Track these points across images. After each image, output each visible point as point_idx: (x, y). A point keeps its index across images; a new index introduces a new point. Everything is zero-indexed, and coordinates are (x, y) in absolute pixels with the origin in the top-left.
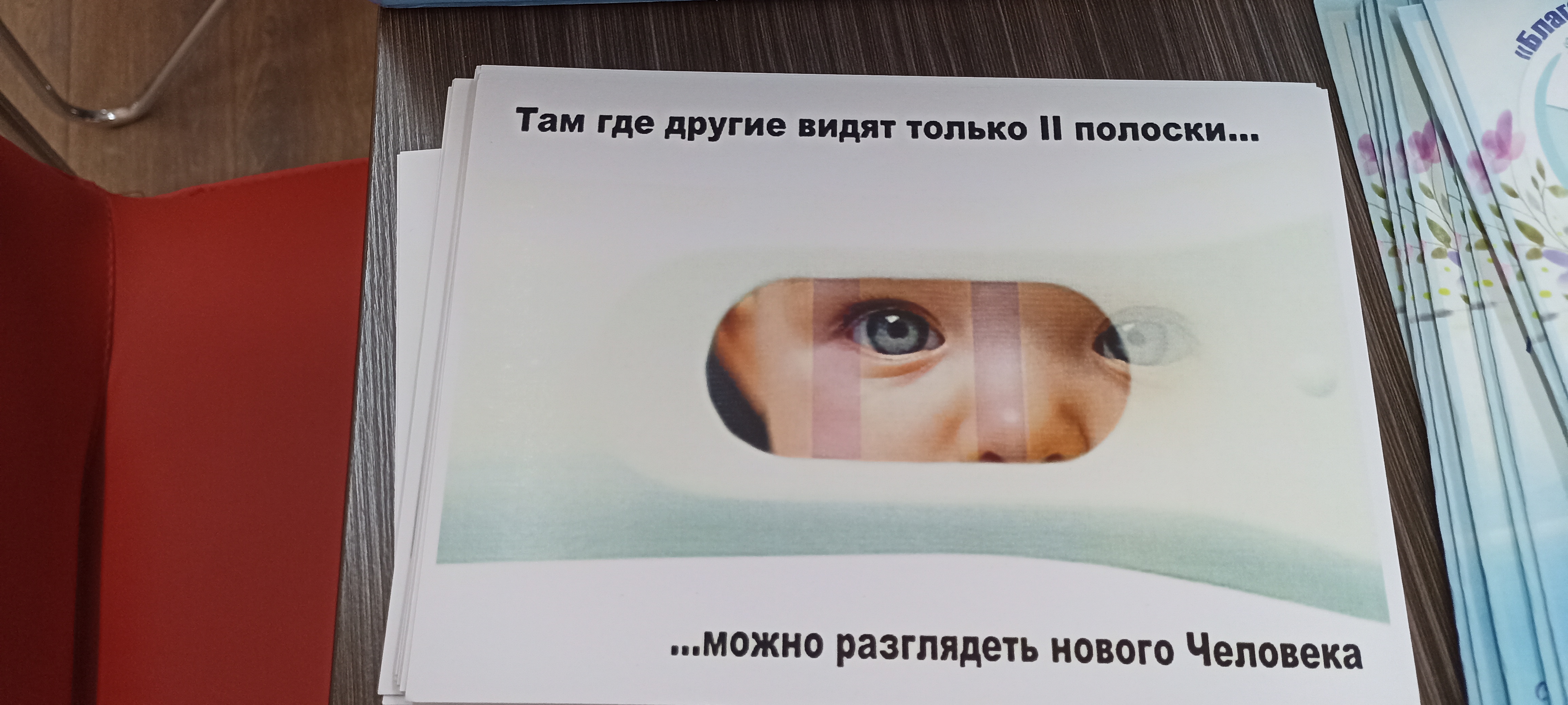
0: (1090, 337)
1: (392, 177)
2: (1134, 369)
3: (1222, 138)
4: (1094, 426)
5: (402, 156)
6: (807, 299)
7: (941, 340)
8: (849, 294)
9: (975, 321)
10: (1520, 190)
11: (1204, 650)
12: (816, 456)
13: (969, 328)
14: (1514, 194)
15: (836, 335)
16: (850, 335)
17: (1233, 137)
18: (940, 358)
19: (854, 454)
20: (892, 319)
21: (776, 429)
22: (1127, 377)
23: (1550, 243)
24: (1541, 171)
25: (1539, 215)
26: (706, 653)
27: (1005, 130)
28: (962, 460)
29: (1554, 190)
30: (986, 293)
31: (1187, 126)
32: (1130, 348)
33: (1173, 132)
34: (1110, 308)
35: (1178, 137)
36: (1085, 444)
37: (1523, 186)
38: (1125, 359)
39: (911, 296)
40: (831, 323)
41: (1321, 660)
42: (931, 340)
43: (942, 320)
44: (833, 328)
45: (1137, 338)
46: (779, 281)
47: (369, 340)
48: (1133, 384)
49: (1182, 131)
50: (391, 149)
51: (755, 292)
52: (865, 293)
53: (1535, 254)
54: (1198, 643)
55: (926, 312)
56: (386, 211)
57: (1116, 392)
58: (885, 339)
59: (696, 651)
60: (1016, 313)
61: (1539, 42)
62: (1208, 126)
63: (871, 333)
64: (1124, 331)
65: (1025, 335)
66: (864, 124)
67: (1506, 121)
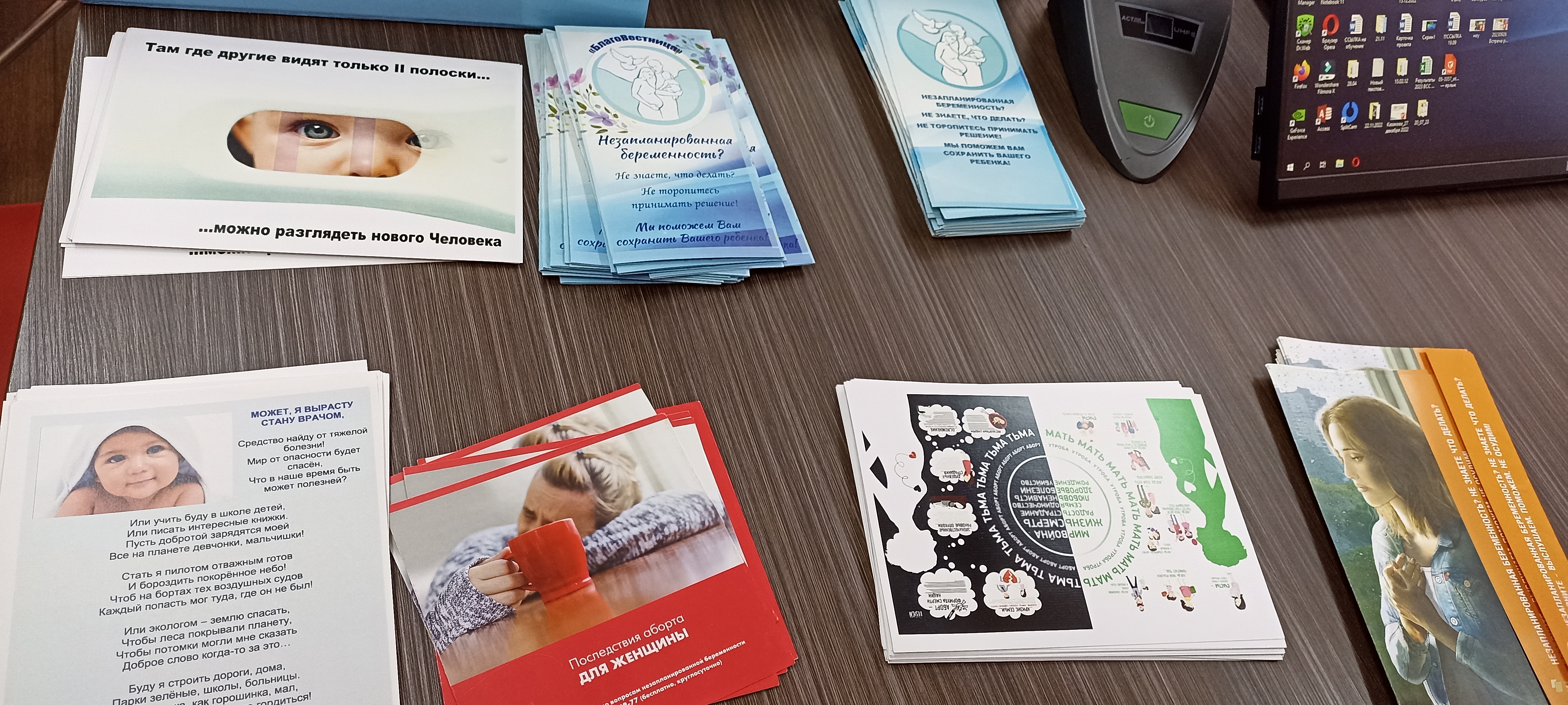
0: (406, 138)
1: (81, 66)
2: (422, 150)
3: (474, 77)
4: (401, 167)
5: (86, 59)
6: (278, 118)
7: (338, 135)
8: (298, 118)
9: (355, 130)
10: (581, 94)
11: (437, 239)
12: (275, 170)
13: (352, 132)
14: (578, 94)
15: (290, 130)
16: (296, 131)
17: (479, 78)
18: (338, 140)
19: (293, 170)
20: (317, 127)
21: (257, 160)
22: (420, 152)
23: (588, 109)
24: (591, 88)
25: (587, 101)
26: (215, 231)
27: (378, 68)
28: (342, 175)
29: (594, 93)
30: (361, 121)
31: (460, 72)
32: (421, 143)
33: (453, 74)
34: (415, 130)
35: (455, 76)
36: (398, 172)
37: (582, 91)
38: (420, 147)
39: (327, 120)
40: (288, 127)
41: (484, 243)
42: (333, 135)
43: (340, 129)
44: (289, 128)
45: (424, 139)
46: (265, 111)
47: (64, 124)
48: (421, 154)
49: (458, 74)
50: (81, 56)
51: (254, 114)
52: (304, 117)
53: (582, 112)
54: (435, 236)
55: (333, 126)
56: (76, 78)
57: (414, 157)
58: (312, 133)
59: (211, 231)
60: (374, 128)
61: (599, 48)
62: (469, 73)
63: (306, 131)
64: (420, 137)
65: (376, 136)
66: (314, 61)
67: (581, 71)
